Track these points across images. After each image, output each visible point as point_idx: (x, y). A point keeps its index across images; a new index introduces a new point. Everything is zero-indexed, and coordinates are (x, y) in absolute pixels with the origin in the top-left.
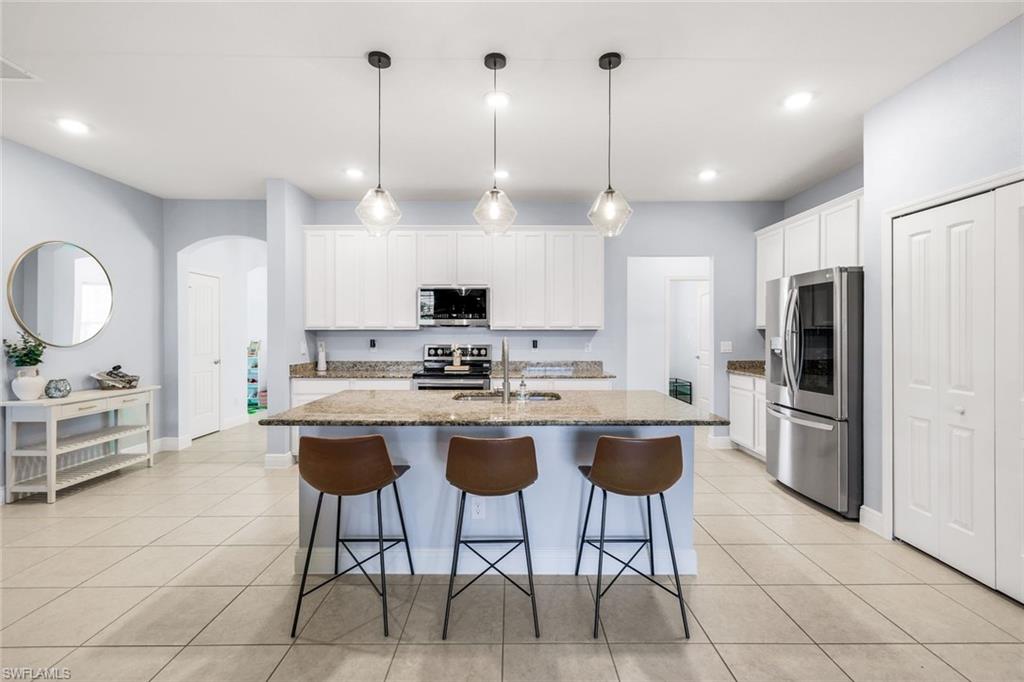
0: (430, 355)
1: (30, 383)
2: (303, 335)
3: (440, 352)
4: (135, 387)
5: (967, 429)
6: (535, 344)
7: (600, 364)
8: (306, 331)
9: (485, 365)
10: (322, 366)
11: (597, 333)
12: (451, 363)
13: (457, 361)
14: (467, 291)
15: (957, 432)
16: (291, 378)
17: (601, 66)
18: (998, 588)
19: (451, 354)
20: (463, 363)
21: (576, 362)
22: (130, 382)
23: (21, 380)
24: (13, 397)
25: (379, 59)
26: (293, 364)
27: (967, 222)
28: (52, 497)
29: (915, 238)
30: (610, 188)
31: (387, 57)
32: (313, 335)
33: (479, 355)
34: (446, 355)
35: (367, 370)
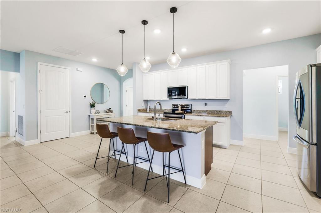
1: (93, 110)
2: (143, 101)
3: (176, 106)
4: (112, 113)
6: (206, 104)
7: (231, 112)
8: (144, 100)
10: (148, 109)
11: (230, 100)
12: (178, 110)
13: (180, 109)
16: (138, 112)
19: (178, 107)
20: (182, 110)
21: (221, 111)
22: (111, 112)
23: (92, 110)
24: (91, 114)
25: (122, 32)
26: (139, 109)
28: (95, 133)
30: (174, 52)
31: (124, 31)
32: (146, 101)
33: (187, 107)
34: (177, 107)
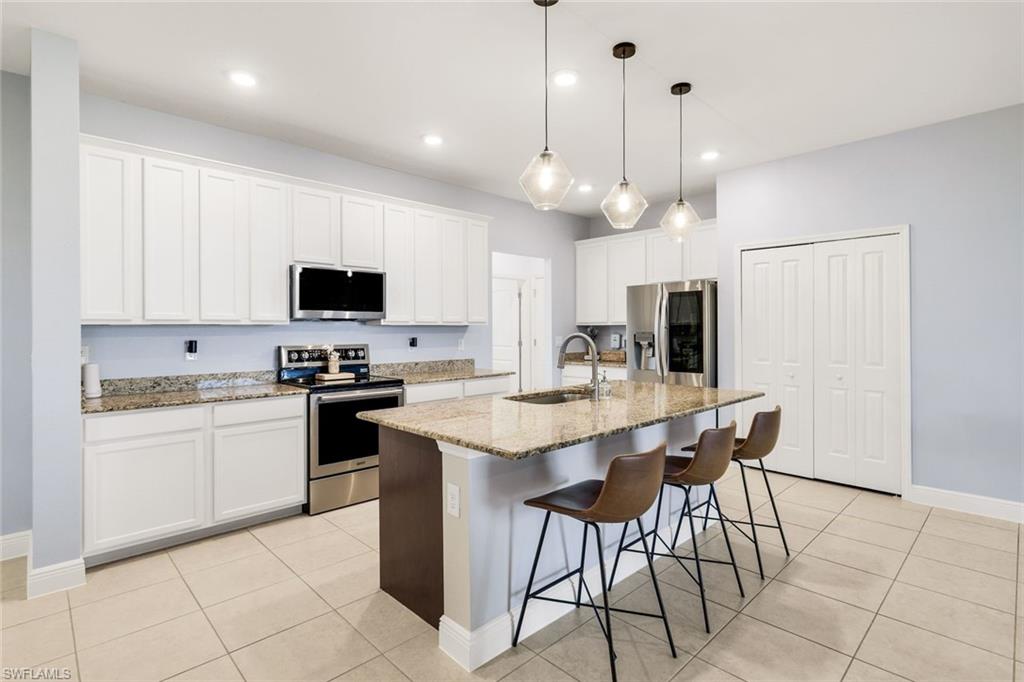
0: (290, 360)
3: (306, 356)
5: (794, 386)
6: (413, 343)
7: (471, 362)
9: (362, 370)
12: (326, 370)
13: (334, 366)
14: (354, 273)
15: (789, 389)
17: (673, 92)
18: (816, 477)
20: (343, 369)
21: (452, 361)
27: (793, 260)
29: (759, 266)
32: (94, 332)
33: (356, 357)
34: (313, 360)
35: (180, 390)
